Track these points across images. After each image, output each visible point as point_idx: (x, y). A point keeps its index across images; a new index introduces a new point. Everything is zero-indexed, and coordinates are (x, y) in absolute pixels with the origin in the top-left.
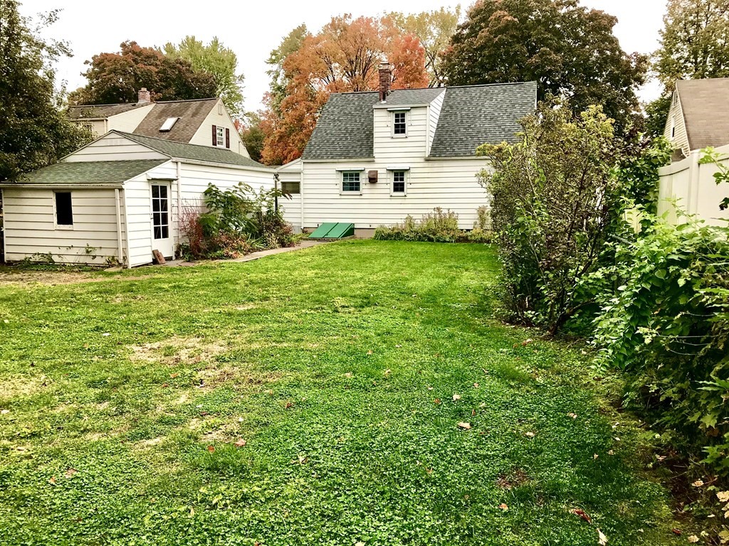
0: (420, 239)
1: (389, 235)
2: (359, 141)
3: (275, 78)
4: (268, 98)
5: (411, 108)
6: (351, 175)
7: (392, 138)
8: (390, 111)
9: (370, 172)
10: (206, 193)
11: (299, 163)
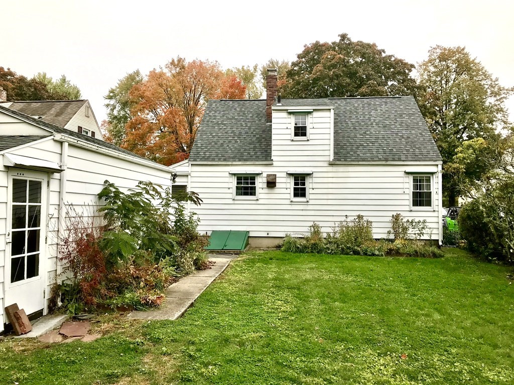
0: (344, 252)
1: (305, 247)
2: (250, 144)
3: (112, 110)
4: (106, 125)
5: (314, 110)
6: (246, 178)
7: (292, 140)
8: (290, 113)
9: (268, 176)
10: (100, 196)
11: (187, 164)
